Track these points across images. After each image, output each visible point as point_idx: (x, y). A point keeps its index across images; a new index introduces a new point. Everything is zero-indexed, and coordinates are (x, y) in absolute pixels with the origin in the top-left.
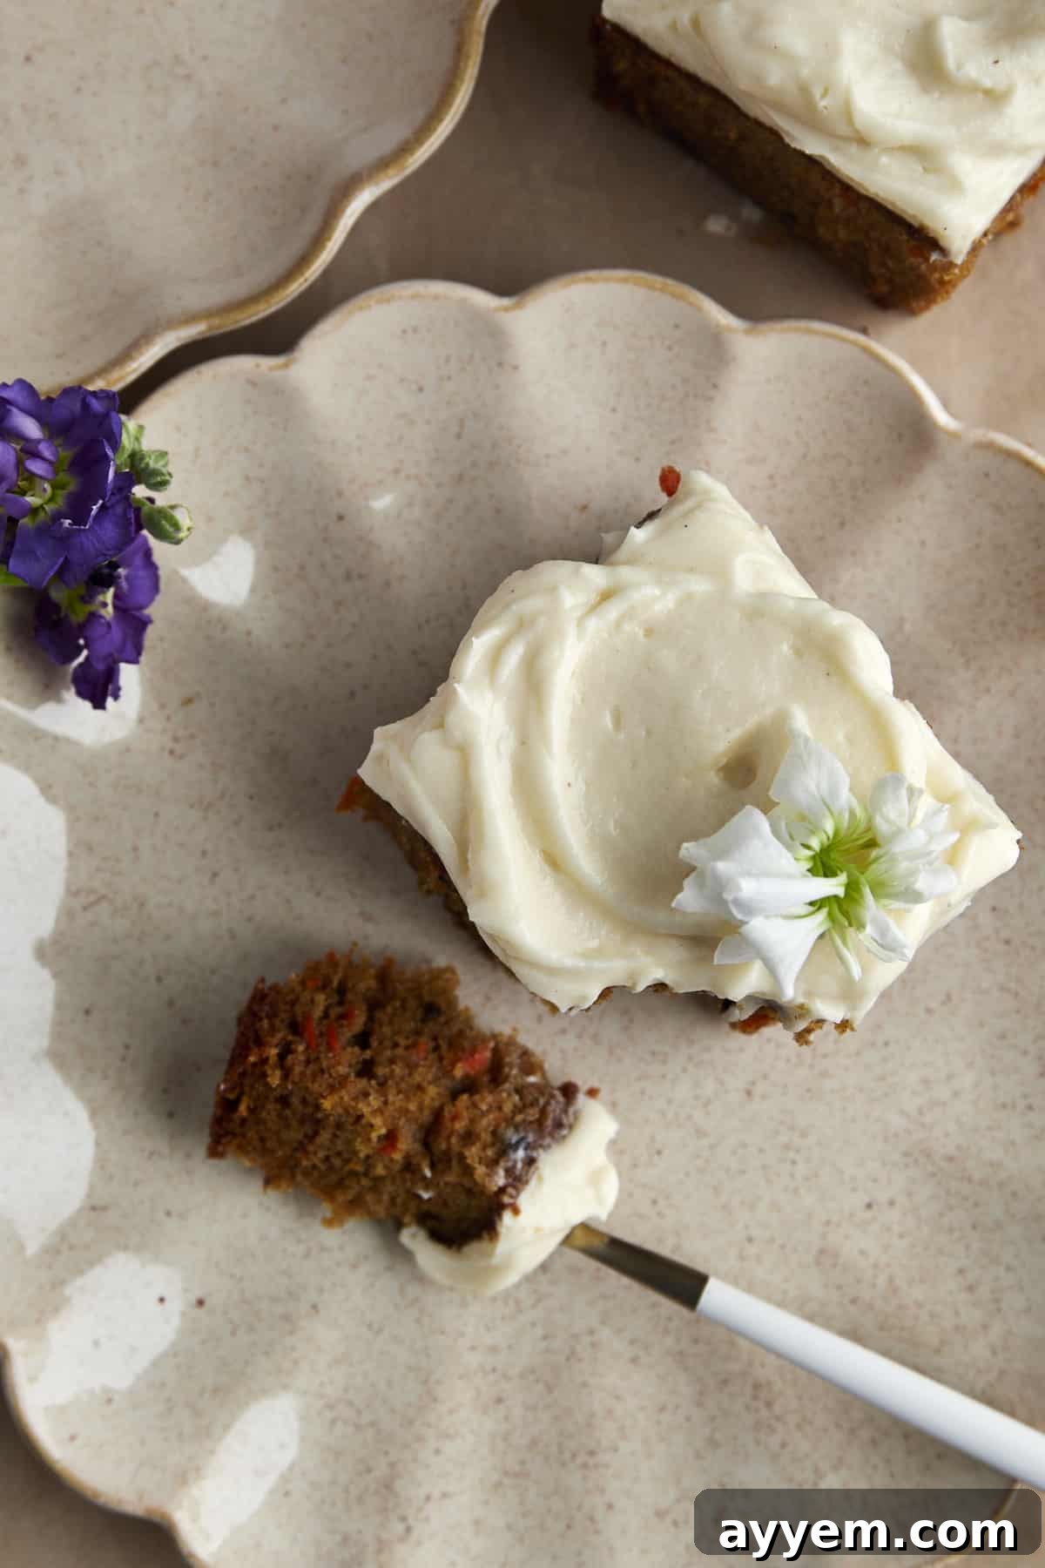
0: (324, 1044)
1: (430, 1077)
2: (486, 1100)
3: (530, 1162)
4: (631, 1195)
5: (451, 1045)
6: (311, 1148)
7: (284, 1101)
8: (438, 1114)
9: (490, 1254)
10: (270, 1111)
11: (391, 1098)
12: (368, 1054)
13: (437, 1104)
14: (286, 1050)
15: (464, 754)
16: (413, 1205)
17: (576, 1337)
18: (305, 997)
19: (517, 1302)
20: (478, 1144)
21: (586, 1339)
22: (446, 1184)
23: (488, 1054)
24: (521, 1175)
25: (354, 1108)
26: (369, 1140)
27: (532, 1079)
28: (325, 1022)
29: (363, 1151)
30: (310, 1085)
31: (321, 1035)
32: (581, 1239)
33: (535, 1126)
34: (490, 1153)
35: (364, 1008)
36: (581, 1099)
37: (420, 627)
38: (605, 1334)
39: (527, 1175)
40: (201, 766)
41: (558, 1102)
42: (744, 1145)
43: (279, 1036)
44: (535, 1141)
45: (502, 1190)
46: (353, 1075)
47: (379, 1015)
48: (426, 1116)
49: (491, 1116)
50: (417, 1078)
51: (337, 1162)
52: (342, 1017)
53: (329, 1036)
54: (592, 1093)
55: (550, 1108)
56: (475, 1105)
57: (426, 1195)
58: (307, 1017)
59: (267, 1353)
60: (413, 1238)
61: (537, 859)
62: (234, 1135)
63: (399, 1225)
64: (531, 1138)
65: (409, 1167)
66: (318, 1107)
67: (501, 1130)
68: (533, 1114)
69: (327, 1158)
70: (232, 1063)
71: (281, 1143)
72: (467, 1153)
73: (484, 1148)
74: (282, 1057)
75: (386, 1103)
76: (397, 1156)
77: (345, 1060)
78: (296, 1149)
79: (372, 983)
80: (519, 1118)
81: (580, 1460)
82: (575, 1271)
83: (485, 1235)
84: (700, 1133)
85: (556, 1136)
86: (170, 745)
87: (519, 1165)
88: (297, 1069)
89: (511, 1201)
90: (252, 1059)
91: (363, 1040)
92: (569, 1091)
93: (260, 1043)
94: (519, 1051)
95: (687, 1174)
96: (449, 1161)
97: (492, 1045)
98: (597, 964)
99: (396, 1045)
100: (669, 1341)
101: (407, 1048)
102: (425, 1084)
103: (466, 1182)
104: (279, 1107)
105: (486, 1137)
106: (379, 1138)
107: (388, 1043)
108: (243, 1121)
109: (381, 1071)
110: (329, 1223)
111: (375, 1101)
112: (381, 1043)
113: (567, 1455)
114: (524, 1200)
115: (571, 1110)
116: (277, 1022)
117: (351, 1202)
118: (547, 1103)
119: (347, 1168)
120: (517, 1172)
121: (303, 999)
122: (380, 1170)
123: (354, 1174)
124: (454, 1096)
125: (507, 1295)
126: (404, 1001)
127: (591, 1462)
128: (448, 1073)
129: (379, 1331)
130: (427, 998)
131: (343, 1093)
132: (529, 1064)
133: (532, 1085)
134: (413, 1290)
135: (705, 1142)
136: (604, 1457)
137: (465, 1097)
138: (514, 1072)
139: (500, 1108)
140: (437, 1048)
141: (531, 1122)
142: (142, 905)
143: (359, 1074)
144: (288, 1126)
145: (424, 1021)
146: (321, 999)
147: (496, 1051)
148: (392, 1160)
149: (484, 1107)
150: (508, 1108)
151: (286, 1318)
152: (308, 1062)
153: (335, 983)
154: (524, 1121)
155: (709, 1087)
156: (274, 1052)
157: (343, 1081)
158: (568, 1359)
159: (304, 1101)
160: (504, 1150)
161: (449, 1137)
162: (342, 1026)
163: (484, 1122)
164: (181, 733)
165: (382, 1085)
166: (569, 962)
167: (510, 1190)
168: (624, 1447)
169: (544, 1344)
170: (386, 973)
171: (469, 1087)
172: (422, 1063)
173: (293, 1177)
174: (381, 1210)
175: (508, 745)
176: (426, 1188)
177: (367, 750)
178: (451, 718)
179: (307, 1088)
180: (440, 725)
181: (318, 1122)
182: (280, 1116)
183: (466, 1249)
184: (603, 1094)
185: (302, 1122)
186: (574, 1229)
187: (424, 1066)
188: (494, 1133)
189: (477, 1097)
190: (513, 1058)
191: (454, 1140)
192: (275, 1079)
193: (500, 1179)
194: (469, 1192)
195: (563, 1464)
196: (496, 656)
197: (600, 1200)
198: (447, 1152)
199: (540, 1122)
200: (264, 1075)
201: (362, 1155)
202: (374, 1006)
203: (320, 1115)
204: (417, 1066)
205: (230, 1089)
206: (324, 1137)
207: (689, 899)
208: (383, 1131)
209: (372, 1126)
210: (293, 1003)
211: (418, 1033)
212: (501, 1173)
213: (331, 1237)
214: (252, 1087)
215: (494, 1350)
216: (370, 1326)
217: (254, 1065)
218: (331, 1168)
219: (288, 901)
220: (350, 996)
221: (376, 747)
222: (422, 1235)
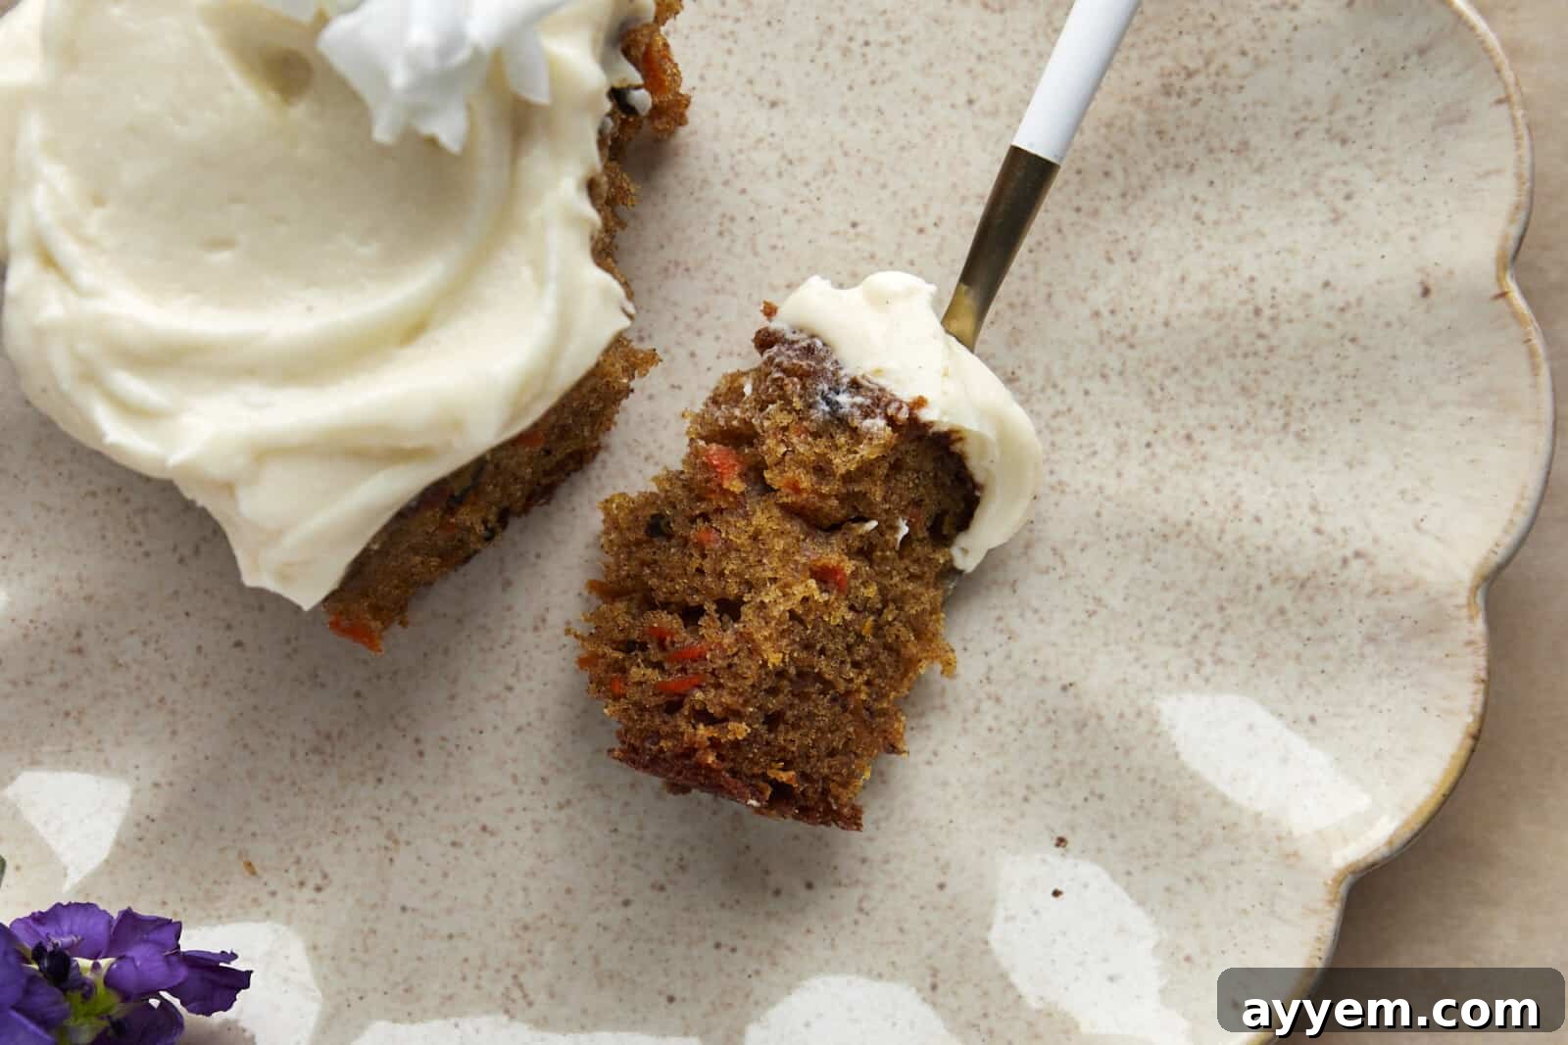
0: (695, 665)
1: (742, 523)
2: (773, 448)
3: (855, 386)
4: (912, 263)
5: (700, 499)
6: (842, 687)
7: (773, 720)
8: (791, 511)
9: (982, 441)
10: (791, 739)
11: (769, 574)
12: (710, 607)
13: (776, 512)
14: (702, 716)
15: (268, 453)
16: (919, 550)
17: (1103, 336)
18: (634, 694)
19: (1056, 415)
20: (831, 456)
21: (1107, 323)
22: (885, 500)
23: (714, 447)
24: (872, 398)
25: (780, 623)
26: (826, 604)
27: (748, 390)
28: (667, 666)
29: (842, 613)
30: (749, 682)
31: (683, 670)
32: (965, 324)
33: (808, 382)
34: (841, 439)
35: (650, 615)
36: (776, 325)
37: (147, 554)
38: (1099, 298)
39: (871, 390)
40: (338, 849)
41: (778, 354)
42: (844, 110)
43: (683, 725)
44: (829, 381)
45: (891, 421)
46: (736, 626)
47: (660, 596)
48: (795, 527)
49: (795, 440)
50: (743, 540)
51: (862, 652)
52: (662, 646)
53: (688, 659)
54: (770, 311)
55: (786, 364)
56: (780, 462)
57: (904, 530)
58: (659, 688)
59: (1127, 752)
60: (968, 552)
61: (409, 352)
62: (826, 792)
63: (951, 571)
64: (824, 386)
65: (865, 551)
66: (781, 674)
67: (813, 427)
68: (793, 386)
69: (856, 665)
70: (716, 788)
71: (834, 728)
72: (842, 470)
73: (837, 448)
74: (709, 719)
75: (774, 580)
76: (849, 566)
77: (717, 637)
78: (845, 708)
79: (621, 606)
80: (798, 404)
81: (1265, 326)
82: (1015, 338)
83: (957, 447)
84: (828, 169)
85: (822, 354)
86: (308, 892)
87: (859, 400)
88: (726, 699)
89: (905, 409)
90: (711, 759)
91: (691, 615)
92: (765, 341)
93: (690, 751)
94: (714, 408)
95: (884, 186)
96: (855, 495)
97: (702, 443)
98: (553, 266)
99: (700, 571)
100: (1107, 209)
101: (704, 556)
102: (751, 529)
103: (882, 471)
104: (782, 727)
105: (821, 446)
106: (822, 591)
107: (697, 582)
108: (804, 776)
109: (733, 589)
110: (949, 667)
111: (769, 595)
112: (697, 591)
113: (1261, 345)
114: (906, 393)
115: (790, 336)
116: (666, 729)
117: (918, 637)
118: (779, 366)
119: (870, 639)
120: (868, 402)
121: (637, 697)
122: (871, 592)
123: (878, 628)
124: (767, 489)
125: (1048, 428)
126: (643, 564)
127: (1267, 312)
128: (739, 501)
129: (1098, 600)
130: (641, 534)
131: (758, 636)
132: (728, 394)
133: (755, 389)
134: (1042, 556)
135: (840, 163)
136: (1263, 297)
137: (767, 475)
138: (737, 412)
139: (785, 429)
140: (705, 517)
141: (804, 387)
142: (526, 928)
143: (736, 618)
144: (811, 716)
145: (669, 537)
146: (636, 673)
147: (708, 440)
148: (855, 574)
149: (783, 449)
150: (785, 419)
151: (1081, 726)
152: (718, 686)
153: (620, 655)
154: (801, 397)
155: (767, 158)
156: (703, 731)
157: (744, 638)
158: (1132, 346)
159: (773, 691)
160: (839, 421)
161: (823, 497)
162: (673, 643)
163: (801, 448)
164: (293, 877)
165: (750, 586)
166: (549, 304)
167: (891, 411)
168: (1248, 271)
169: (1114, 379)
170: (607, 590)
171: (755, 472)
172: (723, 535)
173: (884, 713)
174: (929, 596)
175: (255, 392)
176: (895, 529)
177: (277, 598)
178: (216, 470)
179: (753, 686)
180: (228, 488)
181: (800, 674)
182: (795, 727)
183: (979, 477)
184: (772, 299)
185: (804, 697)
186: (947, 332)
187: (727, 533)
188: (816, 435)
189: (768, 460)
190: (720, 415)
191: (825, 489)
192: (740, 730)
193: (877, 424)
194: (896, 467)
195: (1271, 350)
196: (133, 411)
197: (909, 293)
198: (842, 499)
199: (804, 375)
200: (736, 745)
201: (849, 616)
202: (649, 603)
203: (792, 671)
204: (726, 541)
205: (757, 793)
206: (823, 665)
207: (448, 128)
208: (812, 583)
209: (805, 600)
210: (641, 709)
211: (686, 541)
212: (868, 423)
213: (969, 667)
214: (754, 762)
215: (1122, 447)
216: (1091, 614)
217: (720, 757)
218: (871, 660)
219: (519, 730)
220: (635, 635)
221: (270, 584)
222: (963, 540)
